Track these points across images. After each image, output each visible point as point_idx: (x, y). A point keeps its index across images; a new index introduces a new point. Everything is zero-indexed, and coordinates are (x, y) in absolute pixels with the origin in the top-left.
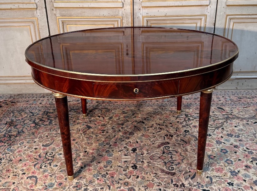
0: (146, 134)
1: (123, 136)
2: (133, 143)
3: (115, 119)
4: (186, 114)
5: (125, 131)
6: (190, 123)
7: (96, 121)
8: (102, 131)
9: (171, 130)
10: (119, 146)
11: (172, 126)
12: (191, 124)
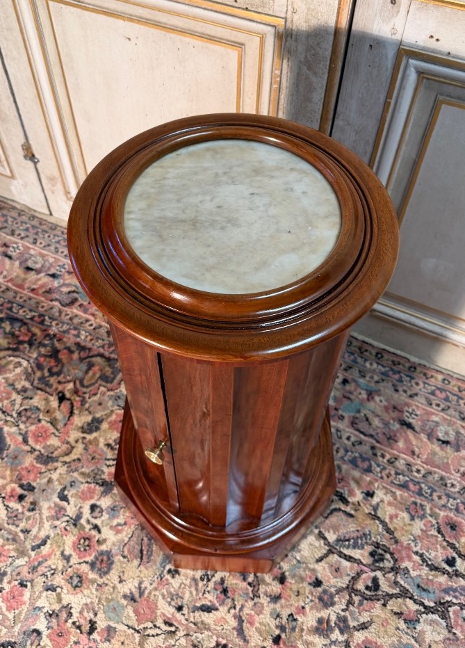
0: (150, 593)
1: (67, 559)
2: (74, 623)
3: (102, 442)
4: (377, 545)
5: (94, 532)
6: (364, 618)
7: (39, 421)
8: (21, 486)
9: (257, 619)
10: (20, 613)
11: (276, 598)
12: (364, 627)
